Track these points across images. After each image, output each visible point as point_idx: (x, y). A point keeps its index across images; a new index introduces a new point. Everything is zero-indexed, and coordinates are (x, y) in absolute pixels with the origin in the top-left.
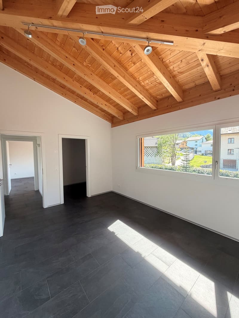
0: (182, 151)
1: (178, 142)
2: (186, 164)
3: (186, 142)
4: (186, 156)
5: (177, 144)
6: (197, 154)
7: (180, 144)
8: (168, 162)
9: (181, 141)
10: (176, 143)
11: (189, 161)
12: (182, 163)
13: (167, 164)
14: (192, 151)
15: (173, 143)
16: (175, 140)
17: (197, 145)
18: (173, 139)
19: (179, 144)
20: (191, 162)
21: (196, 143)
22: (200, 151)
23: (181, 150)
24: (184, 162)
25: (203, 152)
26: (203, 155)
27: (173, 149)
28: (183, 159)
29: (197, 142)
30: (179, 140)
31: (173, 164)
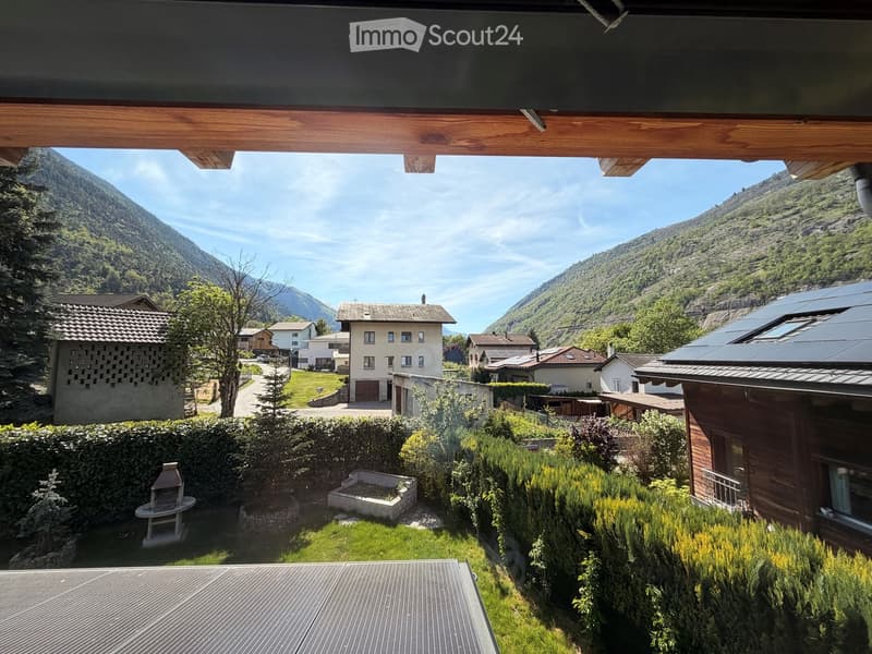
0: (259, 358)
1: (245, 332)
2: (274, 409)
3: (270, 334)
4: (273, 382)
5: (246, 338)
6: (296, 367)
7: (254, 339)
8: (210, 398)
9: (255, 331)
10: (241, 333)
11: (285, 398)
12: (260, 408)
13: (207, 407)
14: (285, 358)
15: (229, 334)
16: (236, 325)
17: (296, 343)
18: (229, 322)
19: (250, 339)
20: (288, 401)
21: (295, 339)
22: (306, 360)
23: (255, 357)
24: (267, 404)
25: (312, 362)
26: (311, 369)
27: (229, 356)
28: (264, 394)
29: (296, 335)
30: (250, 327)
31: (228, 410)
